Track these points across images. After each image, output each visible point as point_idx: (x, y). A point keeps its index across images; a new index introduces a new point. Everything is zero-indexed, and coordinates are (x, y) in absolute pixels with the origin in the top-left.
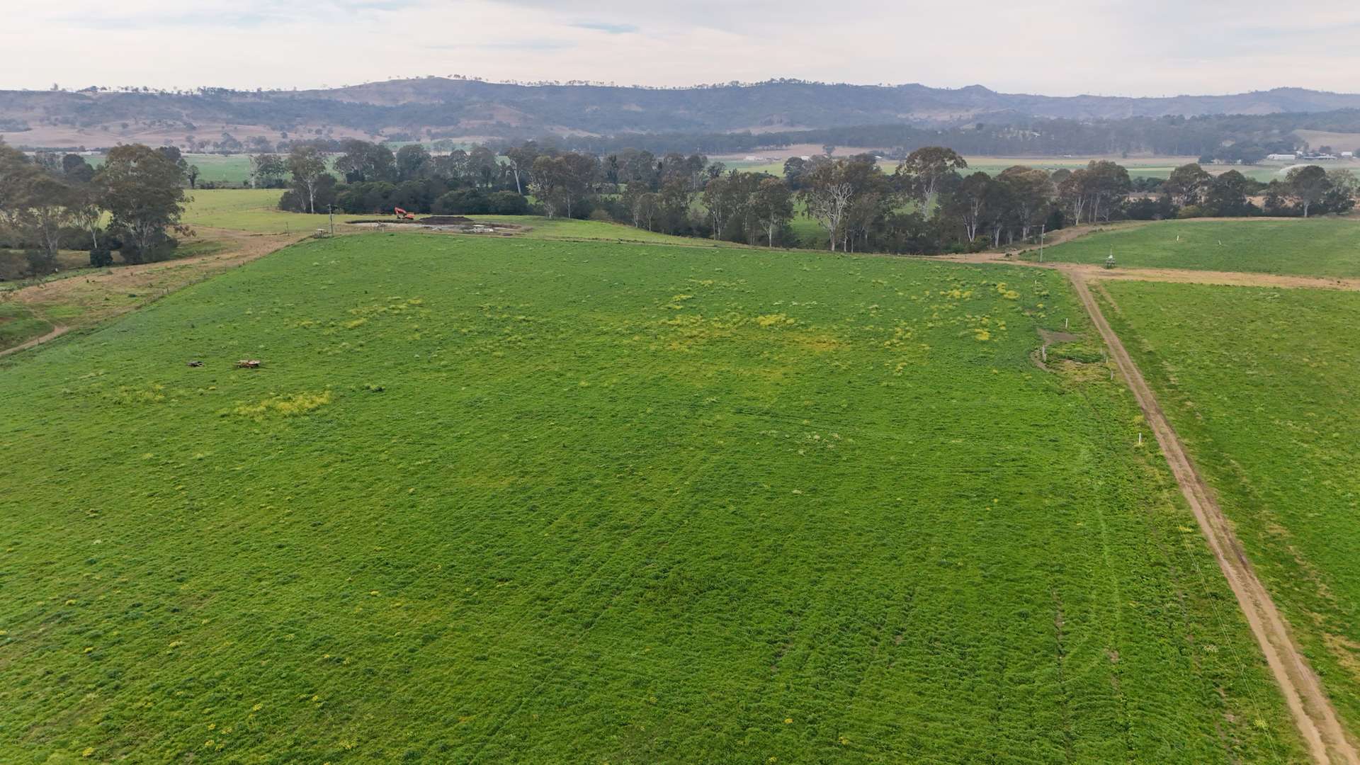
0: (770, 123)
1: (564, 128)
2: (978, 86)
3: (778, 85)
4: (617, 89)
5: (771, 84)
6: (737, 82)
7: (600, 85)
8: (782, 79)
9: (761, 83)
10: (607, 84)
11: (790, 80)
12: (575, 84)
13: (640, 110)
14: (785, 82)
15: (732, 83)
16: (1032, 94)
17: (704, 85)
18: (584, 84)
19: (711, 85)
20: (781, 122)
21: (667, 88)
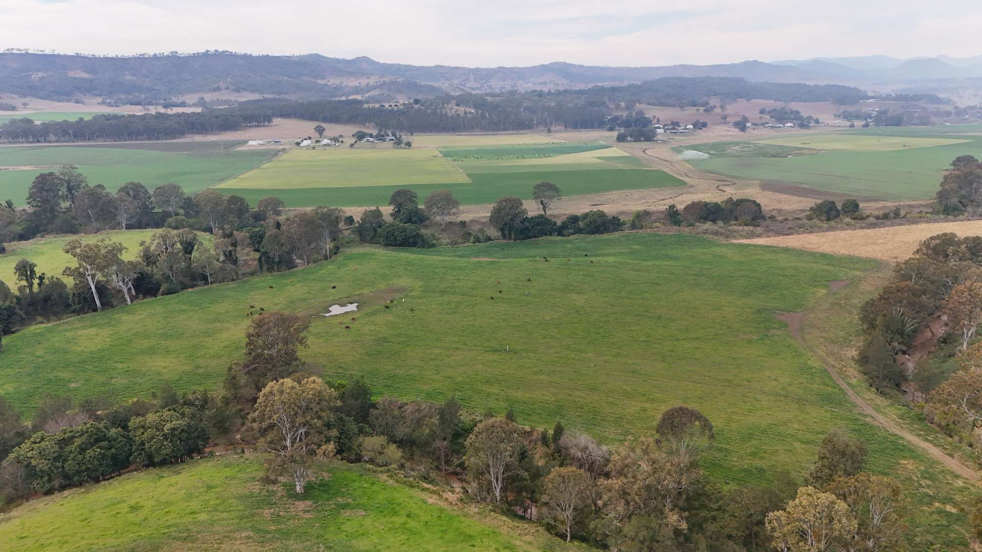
0: (218, 89)
1: (13, 95)
2: (364, 57)
3: (212, 55)
4: (59, 56)
5: (206, 54)
6: (176, 52)
7: (41, 53)
8: (216, 51)
9: (198, 53)
10: (48, 51)
11: (223, 52)
12: (13, 52)
13: (87, 76)
14: (219, 53)
15: (171, 53)
16: (404, 64)
17: (146, 54)
18: (24, 52)
19: (152, 54)
20: (228, 88)
21: (109, 56)
